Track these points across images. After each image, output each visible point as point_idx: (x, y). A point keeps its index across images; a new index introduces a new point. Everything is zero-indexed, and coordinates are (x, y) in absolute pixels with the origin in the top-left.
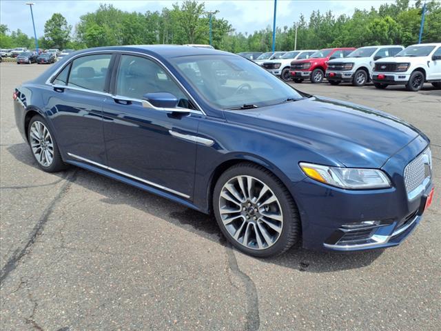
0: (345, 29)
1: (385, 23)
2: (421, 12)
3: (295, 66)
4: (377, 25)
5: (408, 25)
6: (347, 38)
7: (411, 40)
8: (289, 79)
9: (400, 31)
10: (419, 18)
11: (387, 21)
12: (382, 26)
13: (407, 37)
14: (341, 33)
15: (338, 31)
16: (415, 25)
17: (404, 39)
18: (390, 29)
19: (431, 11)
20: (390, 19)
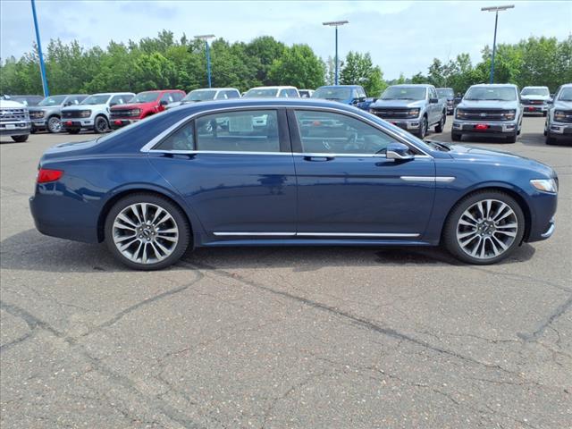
0: (105, 65)
1: (155, 60)
2: (190, 51)
3: (118, 113)
4: (146, 62)
5: (181, 63)
6: (110, 76)
7: (188, 79)
8: (105, 130)
9: (174, 70)
10: (189, 56)
11: (157, 57)
12: (153, 64)
13: (182, 76)
14: (100, 69)
15: (95, 66)
16: (188, 64)
17: (180, 78)
18: (163, 67)
19: (199, 49)
20: (160, 56)
